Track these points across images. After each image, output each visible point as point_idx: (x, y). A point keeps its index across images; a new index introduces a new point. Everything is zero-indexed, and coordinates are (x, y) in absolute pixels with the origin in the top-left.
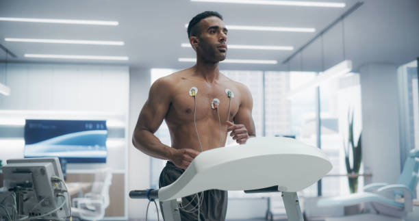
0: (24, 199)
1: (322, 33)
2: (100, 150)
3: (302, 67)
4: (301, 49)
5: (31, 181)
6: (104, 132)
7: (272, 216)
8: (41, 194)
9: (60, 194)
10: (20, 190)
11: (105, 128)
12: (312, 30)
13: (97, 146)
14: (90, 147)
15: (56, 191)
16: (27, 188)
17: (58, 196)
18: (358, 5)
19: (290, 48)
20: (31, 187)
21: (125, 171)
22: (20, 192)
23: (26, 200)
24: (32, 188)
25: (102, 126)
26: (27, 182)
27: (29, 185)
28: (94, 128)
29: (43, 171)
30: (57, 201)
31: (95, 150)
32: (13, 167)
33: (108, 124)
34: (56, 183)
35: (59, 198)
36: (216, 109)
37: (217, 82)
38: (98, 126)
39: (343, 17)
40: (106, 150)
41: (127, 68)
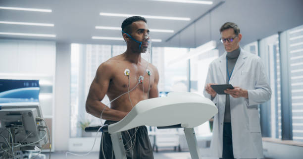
0: (16, 132)
1: (195, 21)
2: (34, 101)
3: (180, 44)
4: (179, 32)
5: (21, 120)
6: (37, 89)
7: (157, 148)
8: (28, 129)
9: (41, 129)
10: (13, 126)
11: (38, 86)
12: (188, 19)
13: (32, 99)
14: (27, 100)
15: (39, 127)
16: (18, 126)
17: (40, 130)
18: (221, 3)
19: (172, 31)
20: (21, 124)
21: (52, 117)
22: (13, 128)
23: (17, 133)
24: (22, 126)
25: (36, 85)
26: (19, 121)
27: (20, 123)
28: (30, 86)
29: (30, 114)
30: (39, 133)
31: (30, 101)
32: (8, 111)
33: (40, 83)
34: (39, 122)
35: (41, 131)
36: (142, 83)
37: (140, 64)
38: (33, 84)
39: (210, 11)
40: (38, 101)
41: (54, 43)
